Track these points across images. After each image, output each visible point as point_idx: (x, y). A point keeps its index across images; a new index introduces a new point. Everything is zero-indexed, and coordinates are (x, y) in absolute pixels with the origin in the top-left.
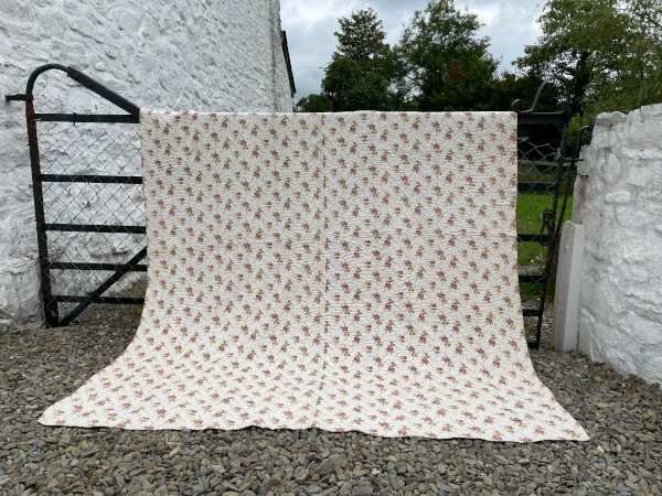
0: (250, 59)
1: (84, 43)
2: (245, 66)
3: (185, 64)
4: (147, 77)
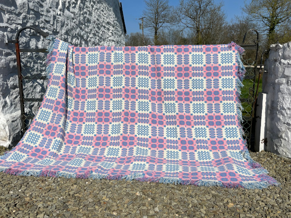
0: (105, 18)
2: (103, 22)
3: (78, 23)
4: (61, 29)
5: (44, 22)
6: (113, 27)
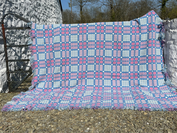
0: (49, 2)
2: (48, 5)
3: (33, 7)
4: (24, 12)
5: (15, 8)
6: (55, 8)
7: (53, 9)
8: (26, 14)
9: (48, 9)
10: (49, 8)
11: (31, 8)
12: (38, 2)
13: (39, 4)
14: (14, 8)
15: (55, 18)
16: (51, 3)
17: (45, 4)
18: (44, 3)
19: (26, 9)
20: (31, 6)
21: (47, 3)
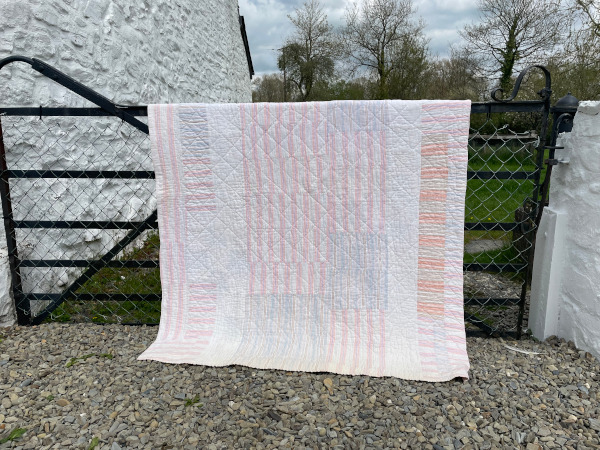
1: (50, 33)
3: (151, 50)
4: (114, 64)
5: (72, 47)
6: (229, 61)
7: (222, 65)
8: (119, 68)
9: (206, 63)
10: (210, 61)
11: (142, 54)
12: (169, 40)
13: (176, 45)
14: (67, 48)
15: (227, 88)
16: (217, 49)
17: (196, 46)
18: (191, 46)
19: (123, 56)
20: (143, 47)
21: (203, 48)
